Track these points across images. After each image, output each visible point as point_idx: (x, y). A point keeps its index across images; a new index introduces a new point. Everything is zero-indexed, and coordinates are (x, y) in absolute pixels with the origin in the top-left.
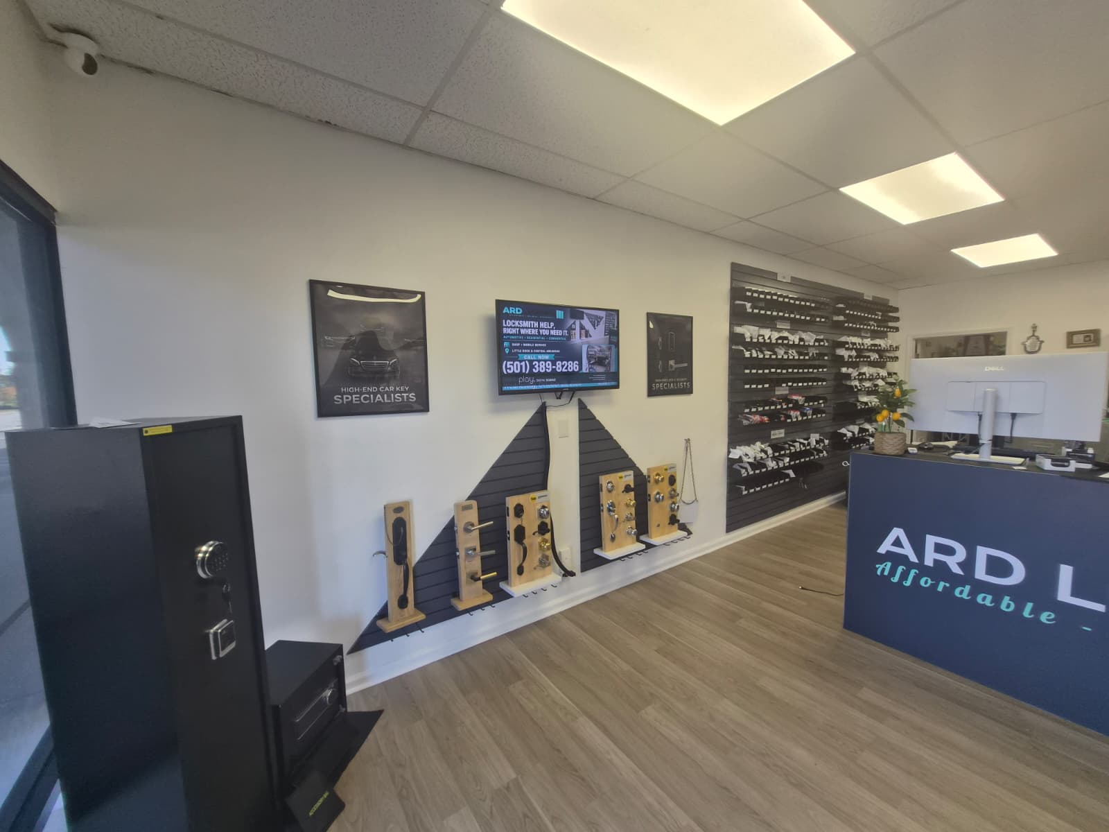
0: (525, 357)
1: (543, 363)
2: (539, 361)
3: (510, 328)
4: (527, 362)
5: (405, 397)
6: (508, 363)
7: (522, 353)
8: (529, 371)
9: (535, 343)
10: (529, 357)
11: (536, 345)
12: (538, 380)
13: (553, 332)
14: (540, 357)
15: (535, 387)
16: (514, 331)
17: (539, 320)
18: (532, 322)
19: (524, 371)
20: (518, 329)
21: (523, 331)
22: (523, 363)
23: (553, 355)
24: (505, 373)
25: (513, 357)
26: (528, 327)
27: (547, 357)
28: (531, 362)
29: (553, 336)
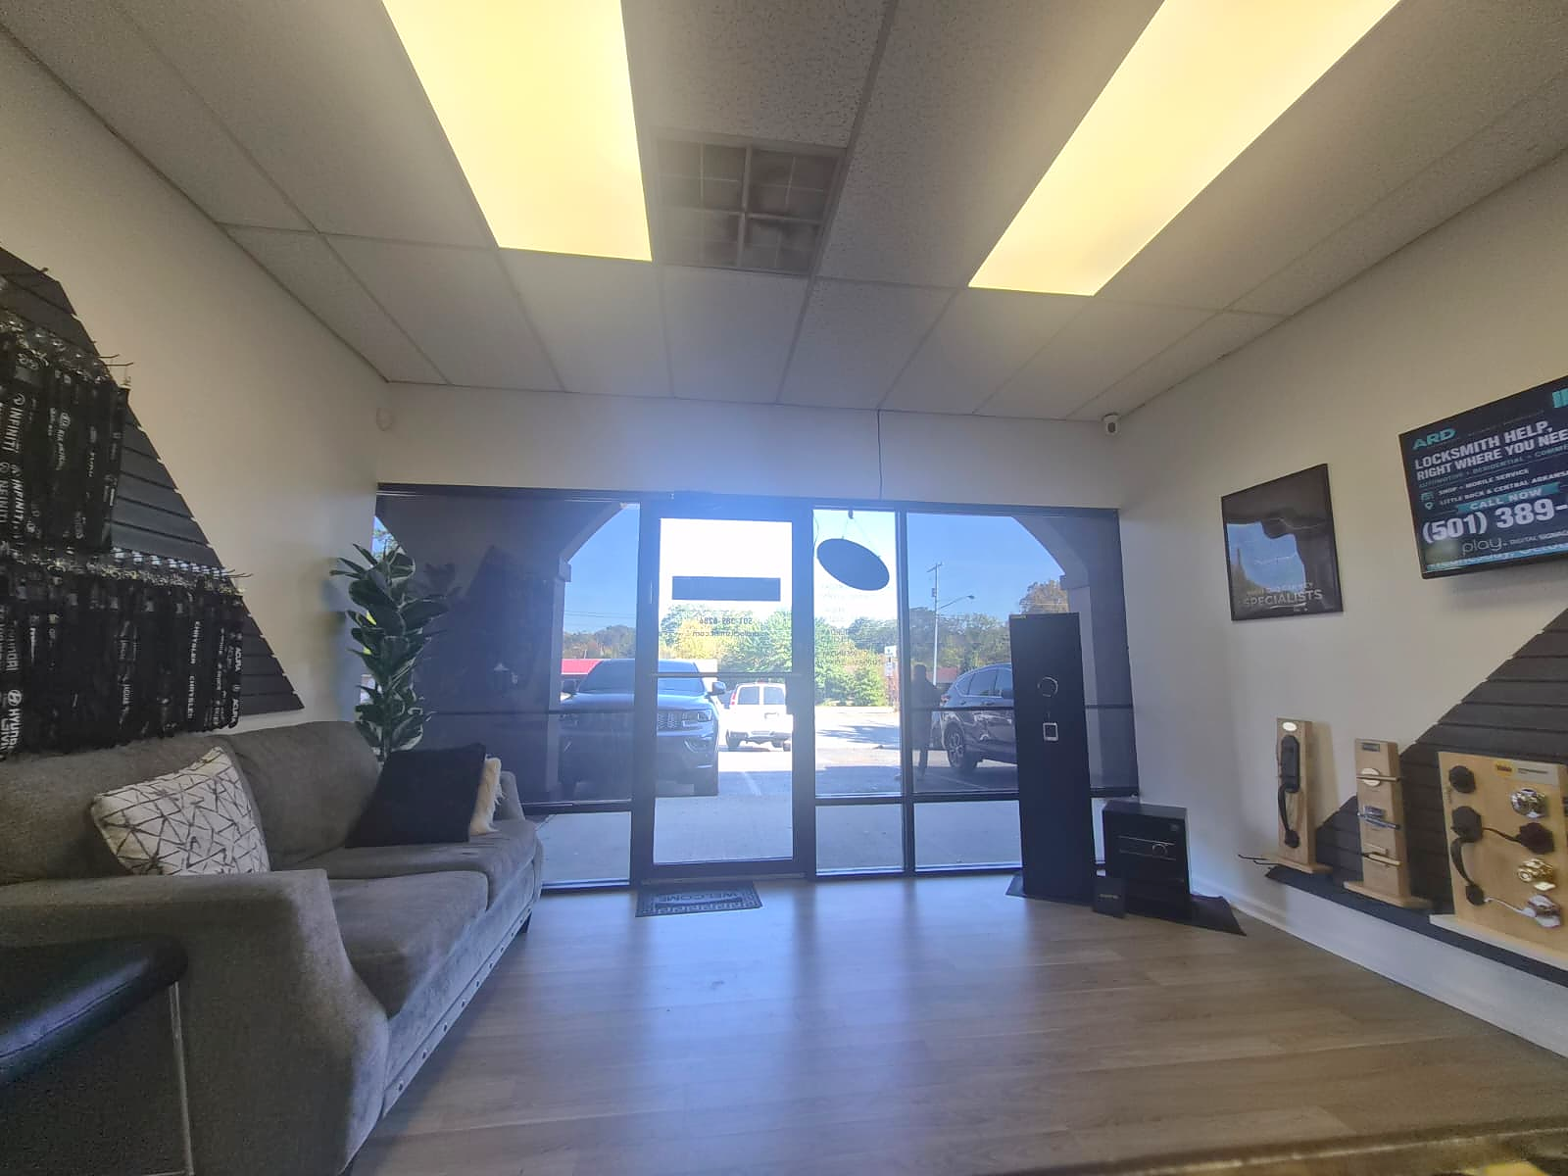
0: (1473, 506)
1: (1527, 506)
2: (1512, 505)
3: (1433, 467)
4: (1479, 514)
5: (1310, 595)
6: (1435, 525)
7: (1465, 501)
8: (1488, 528)
9: (1494, 476)
10: (1483, 504)
11: (1498, 478)
12: (1513, 542)
13: (1543, 441)
14: (1512, 497)
15: (1507, 556)
16: (1441, 470)
17: (1500, 432)
18: (1483, 442)
19: (1473, 530)
20: (1448, 465)
21: (1460, 465)
22: (1470, 519)
23: (1556, 484)
24: (1430, 541)
25: (1443, 513)
26: (1471, 455)
27: (1536, 492)
28: (1489, 512)
29: (1545, 447)
